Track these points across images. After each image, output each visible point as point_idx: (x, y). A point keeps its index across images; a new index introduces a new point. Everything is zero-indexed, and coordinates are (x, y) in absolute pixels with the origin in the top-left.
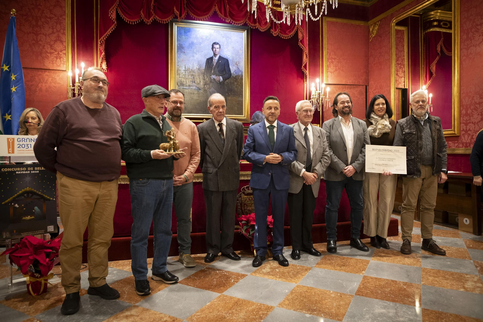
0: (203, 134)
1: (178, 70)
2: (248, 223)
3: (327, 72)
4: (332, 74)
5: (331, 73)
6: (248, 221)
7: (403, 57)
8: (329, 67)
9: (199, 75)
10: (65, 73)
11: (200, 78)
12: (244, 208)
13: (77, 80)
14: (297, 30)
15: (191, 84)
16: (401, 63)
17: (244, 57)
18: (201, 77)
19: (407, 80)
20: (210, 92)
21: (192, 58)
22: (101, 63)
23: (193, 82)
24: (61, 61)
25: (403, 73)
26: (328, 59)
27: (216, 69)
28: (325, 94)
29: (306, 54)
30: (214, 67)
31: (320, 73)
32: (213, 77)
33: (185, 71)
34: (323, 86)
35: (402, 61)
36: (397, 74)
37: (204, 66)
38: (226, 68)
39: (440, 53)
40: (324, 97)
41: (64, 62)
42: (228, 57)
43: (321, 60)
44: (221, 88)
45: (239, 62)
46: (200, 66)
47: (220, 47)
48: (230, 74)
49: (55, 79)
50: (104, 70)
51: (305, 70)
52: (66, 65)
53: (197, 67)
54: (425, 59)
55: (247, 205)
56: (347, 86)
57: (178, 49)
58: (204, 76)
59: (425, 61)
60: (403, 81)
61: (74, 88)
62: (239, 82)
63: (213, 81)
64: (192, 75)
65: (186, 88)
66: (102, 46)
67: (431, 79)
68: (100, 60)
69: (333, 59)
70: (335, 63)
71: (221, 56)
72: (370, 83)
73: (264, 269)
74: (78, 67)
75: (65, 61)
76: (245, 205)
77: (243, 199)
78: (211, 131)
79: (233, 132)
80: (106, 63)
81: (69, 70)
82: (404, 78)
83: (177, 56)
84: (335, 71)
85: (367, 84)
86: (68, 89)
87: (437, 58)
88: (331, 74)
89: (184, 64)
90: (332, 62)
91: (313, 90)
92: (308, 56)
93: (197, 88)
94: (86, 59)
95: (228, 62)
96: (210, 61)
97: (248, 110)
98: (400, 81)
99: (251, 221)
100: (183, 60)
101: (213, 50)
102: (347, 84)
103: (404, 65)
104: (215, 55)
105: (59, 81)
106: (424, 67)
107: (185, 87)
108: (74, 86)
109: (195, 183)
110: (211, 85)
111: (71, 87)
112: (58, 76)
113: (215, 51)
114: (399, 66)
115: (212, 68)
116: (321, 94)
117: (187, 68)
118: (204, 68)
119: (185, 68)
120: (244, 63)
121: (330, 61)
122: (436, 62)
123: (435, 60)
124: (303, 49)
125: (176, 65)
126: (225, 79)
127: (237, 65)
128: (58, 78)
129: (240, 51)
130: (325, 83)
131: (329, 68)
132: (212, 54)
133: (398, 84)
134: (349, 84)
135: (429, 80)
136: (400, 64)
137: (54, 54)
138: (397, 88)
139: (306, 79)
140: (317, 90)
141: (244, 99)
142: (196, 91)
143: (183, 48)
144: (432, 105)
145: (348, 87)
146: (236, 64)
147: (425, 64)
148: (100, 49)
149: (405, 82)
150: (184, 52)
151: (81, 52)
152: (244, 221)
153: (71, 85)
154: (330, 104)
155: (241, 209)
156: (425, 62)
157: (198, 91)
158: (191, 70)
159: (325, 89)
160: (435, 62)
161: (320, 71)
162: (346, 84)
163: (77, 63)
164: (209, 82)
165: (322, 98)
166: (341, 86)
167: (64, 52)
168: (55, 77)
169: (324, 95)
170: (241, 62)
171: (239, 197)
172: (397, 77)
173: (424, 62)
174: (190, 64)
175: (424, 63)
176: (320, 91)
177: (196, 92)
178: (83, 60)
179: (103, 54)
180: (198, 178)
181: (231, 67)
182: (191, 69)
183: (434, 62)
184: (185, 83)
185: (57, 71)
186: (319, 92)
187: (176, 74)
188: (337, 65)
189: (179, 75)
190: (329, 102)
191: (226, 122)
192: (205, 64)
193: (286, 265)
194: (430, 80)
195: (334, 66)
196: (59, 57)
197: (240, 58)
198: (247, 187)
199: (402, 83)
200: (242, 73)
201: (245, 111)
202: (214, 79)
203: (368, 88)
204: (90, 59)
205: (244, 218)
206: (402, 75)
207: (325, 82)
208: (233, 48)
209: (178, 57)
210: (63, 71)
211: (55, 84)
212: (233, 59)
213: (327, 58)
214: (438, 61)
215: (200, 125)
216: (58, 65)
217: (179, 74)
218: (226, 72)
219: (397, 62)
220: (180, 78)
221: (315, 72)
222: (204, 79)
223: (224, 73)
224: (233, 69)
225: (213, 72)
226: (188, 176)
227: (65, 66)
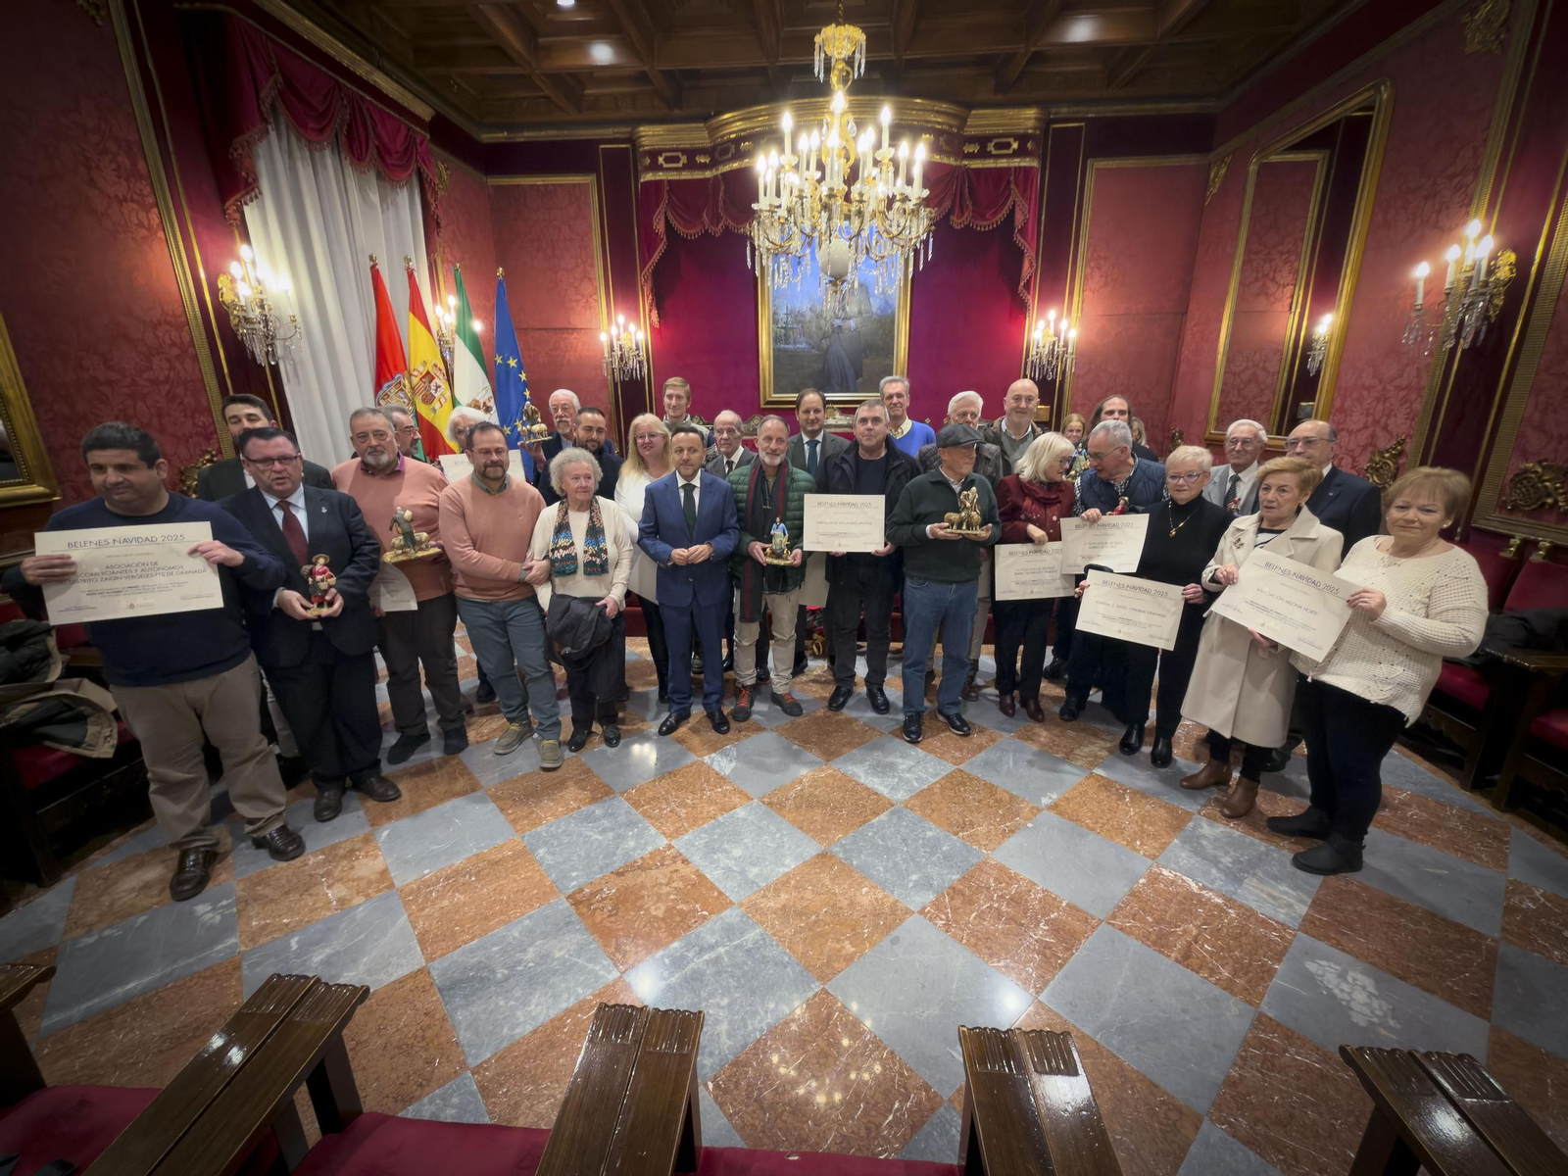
1: (775, 314)
3: (1084, 291)
5: (1094, 293)
7: (1302, 234)
10: (598, 334)
13: (616, 346)
14: (1014, 206)
20: (831, 352)
22: (650, 310)
24: (592, 312)
26: (1089, 260)
29: (1030, 260)
31: (1064, 296)
32: (838, 322)
33: (787, 314)
35: (1295, 244)
40: (1065, 349)
43: (1070, 264)
48: (871, 315)
50: (655, 323)
51: (1027, 294)
52: (600, 320)
61: (612, 359)
63: (837, 330)
64: (800, 321)
65: (788, 346)
66: (647, 284)
68: (648, 305)
69: (1102, 258)
70: (1106, 267)
74: (615, 323)
75: (597, 312)
80: (656, 312)
81: (604, 329)
82: (1291, 287)
84: (1102, 288)
85: (1183, 311)
86: (603, 361)
88: (1092, 296)
90: (1099, 267)
94: (628, 306)
98: (1279, 294)
102: (1132, 313)
103: (1298, 254)
108: (612, 355)
110: (833, 338)
111: (608, 357)
117: (790, 308)
119: (787, 309)
121: (1092, 264)
124: (1023, 247)
125: (771, 305)
126: (859, 325)
131: (1089, 281)
134: (1135, 313)
137: (581, 301)
139: (1029, 312)
140: (1047, 337)
148: (645, 289)
149: (1293, 299)
151: (620, 296)
153: (608, 354)
158: (798, 312)
161: (1064, 291)
163: (615, 316)
164: (829, 335)
165: (1058, 353)
167: (595, 297)
176: (1055, 336)
178: (623, 310)
179: (650, 297)
181: (872, 300)
185: (588, 330)
186: (1053, 339)
187: (771, 321)
188: (1109, 274)
189: (777, 324)
195: (1101, 276)
196: (588, 307)
199: (1285, 299)
202: (839, 327)
203: (1185, 318)
210: (596, 330)
211: (587, 351)
220: (779, 330)
221: (1053, 294)
222: (821, 329)
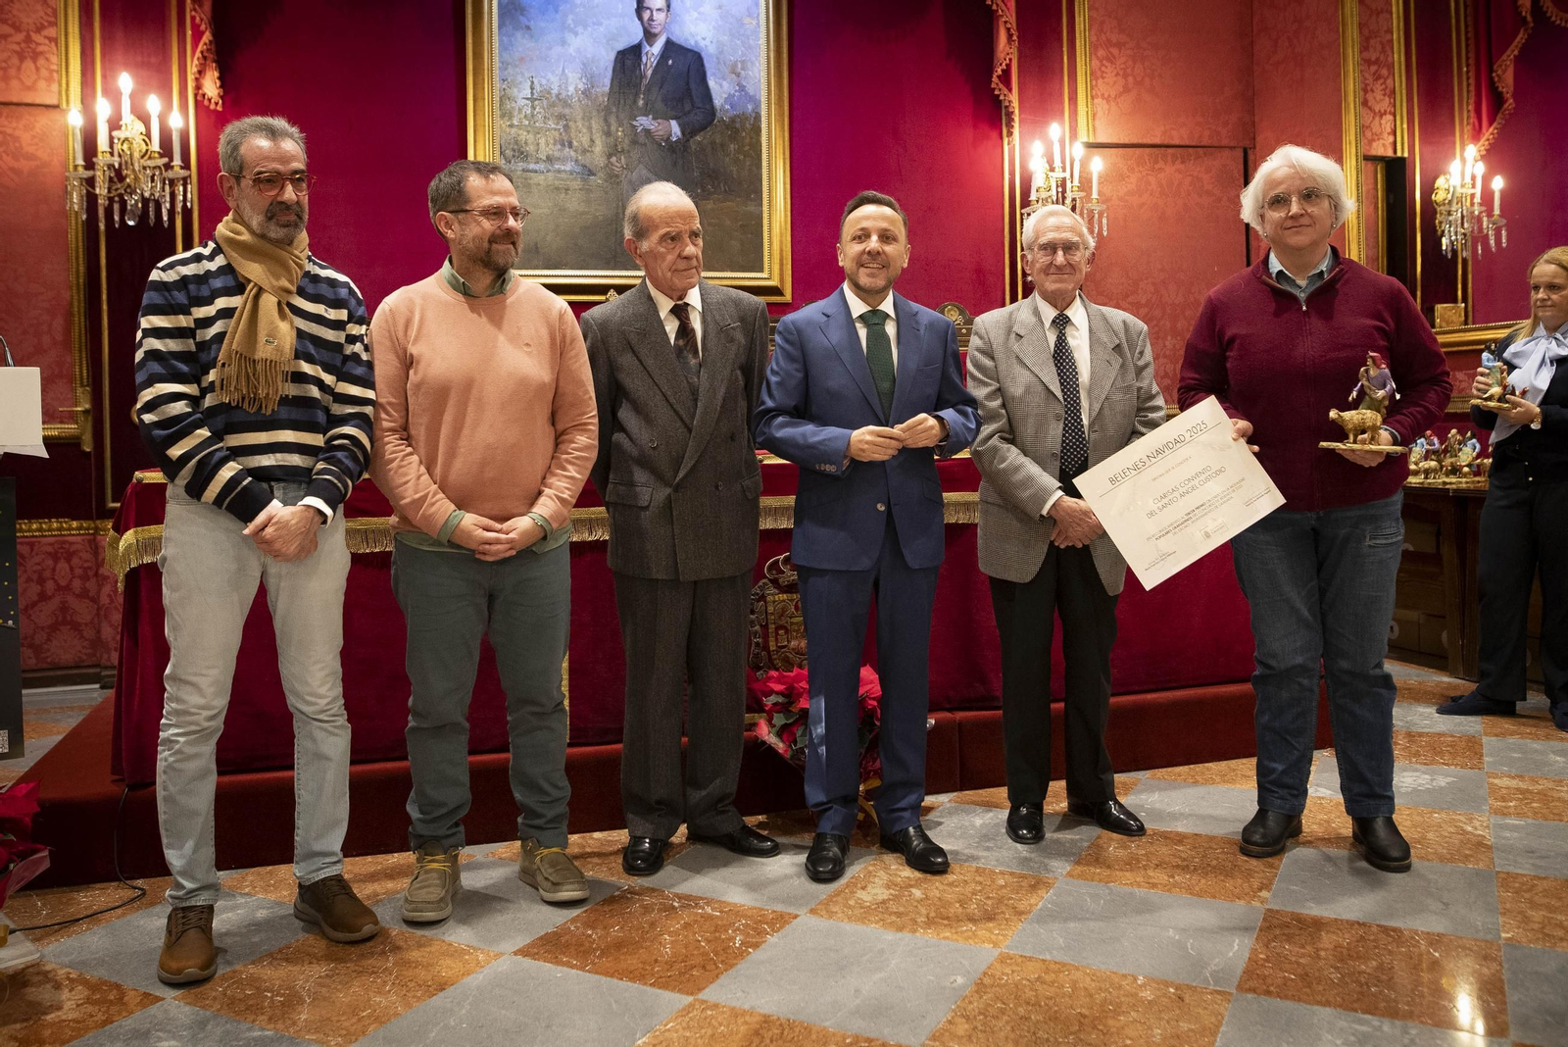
0: (607, 350)
1: (505, 98)
2: (790, 703)
3: (1093, 98)
4: (1113, 103)
5: (1108, 102)
6: (791, 695)
7: (1388, 37)
8: (1097, 79)
9: (587, 118)
10: (54, 115)
11: (590, 128)
12: (777, 640)
13: (102, 143)
15: (554, 150)
16: (1378, 59)
17: (763, 41)
18: (596, 124)
19: (1405, 126)
20: (630, 182)
21: (558, 50)
22: (200, 72)
23: (563, 145)
24: (37, 69)
25: (1387, 99)
26: (1094, 48)
27: (655, 90)
28: (1085, 184)
29: (1008, 30)
30: (645, 82)
31: (1062, 103)
32: (644, 122)
33: (532, 100)
34: (1078, 151)
35: (1383, 51)
36: (1365, 103)
37: (607, 82)
38: (693, 86)
39: (1529, 18)
40: (1083, 194)
41: (51, 71)
42: (702, 43)
43: (1065, 49)
44: (675, 164)
45: (743, 62)
46: (591, 80)
47: (669, 6)
48: (712, 112)
49: (17, 139)
50: (210, 100)
51: (1006, 91)
52: (60, 85)
53: (581, 86)
54: (1472, 42)
55: (787, 632)
56: (1170, 150)
57: (501, 16)
58: (606, 120)
59: (1472, 47)
60: (1389, 130)
61: (90, 173)
62: (747, 141)
63: (642, 139)
64: (561, 117)
65: (536, 167)
66: (201, 6)
67: (1499, 119)
68: (196, 62)
69: (1114, 45)
70: (1123, 60)
71: (674, 39)
72: (1259, 139)
73: (863, 888)
74: (106, 92)
75: (54, 67)
76: (781, 632)
77: (771, 609)
78: (643, 334)
79: (732, 340)
80: (216, 74)
81: (72, 104)
82: (1391, 117)
83: (501, 41)
84: (1121, 94)
85: (1247, 143)
86: (67, 179)
87: (1521, 37)
88: (1106, 107)
89: (527, 75)
90: (1111, 59)
91: (1037, 167)
92: (1015, 38)
93: (578, 169)
94: (139, 59)
95: (703, 65)
96: (628, 63)
97: (781, 251)
98: (1375, 127)
99: (800, 695)
100: (522, 59)
101: (640, 18)
102: (1173, 142)
103: (1391, 67)
104: (650, 36)
105: (31, 149)
106: (1468, 72)
107: (532, 166)
108: (90, 165)
109: (577, 548)
110: (635, 154)
111: (80, 169)
112: (28, 128)
113: (651, 19)
114: (1373, 68)
115: (637, 86)
116: (1068, 183)
117: (538, 88)
118: (607, 89)
119: (532, 89)
120: (764, 66)
121: (1101, 53)
122: (1516, 52)
123: (1512, 47)
124: (994, 7)
125: (496, 79)
126: (689, 132)
127: (738, 75)
128: (25, 138)
129: (747, 20)
130: (1085, 140)
131: (1100, 81)
132: (636, 34)
133: (1371, 142)
134: (1177, 142)
135: (1490, 124)
136: (1377, 62)
137: (10, 39)
138: (1367, 158)
139: (1010, 126)
140: (1052, 170)
141: (765, 208)
142: (575, 179)
143: (522, 10)
144: (1504, 221)
145: (1173, 155)
146: (733, 72)
147: (1471, 61)
148: (193, 18)
149: (1396, 136)
150: (528, 28)
151: (119, 34)
152: (777, 693)
153: (80, 162)
154: (1104, 221)
155: (766, 647)
156: (1472, 55)
157: (584, 180)
158: (558, 96)
159: (1084, 163)
160: (1513, 51)
161: (1061, 94)
162: (1166, 142)
163: (104, 77)
164: (626, 147)
165: (1074, 200)
166: (1148, 150)
167: (51, 32)
168: (17, 133)
169: (1081, 189)
170: (752, 63)
171: (758, 601)
172: (1364, 111)
173: (1467, 52)
174: (553, 72)
175: (1467, 59)
176: (1064, 170)
177: (576, 184)
178: (127, 66)
179: (207, 37)
180: (590, 524)
181: (711, 83)
182: (555, 92)
183: (1508, 52)
184: (531, 148)
185: (21, 109)
186: (1062, 175)
187: (497, 113)
188: (1129, 71)
189: (511, 117)
190: (1101, 215)
191: (703, 300)
192: (609, 74)
193: (941, 868)
194: (1495, 125)
195: (1117, 74)
196: (29, 53)
197: (750, 47)
198: (787, 560)
199: (1385, 135)
200: (757, 104)
201: (771, 255)
202: (647, 132)
203: (1251, 157)
204: (153, 60)
205: (779, 681)
206: (1384, 104)
207: (1083, 136)
208: (720, 7)
209: (504, 48)
210: (47, 106)
211: (16, 158)
212: (721, 52)
213: (1091, 43)
214: (1523, 50)
215: (595, 311)
216: (28, 83)
217: (506, 114)
218: (692, 100)
219: (1366, 55)
220: (513, 130)
221: (1045, 99)
222: (608, 134)
223: (688, 107)
224: (720, 89)
225: (641, 102)
226: (551, 517)
227: (55, 87)
